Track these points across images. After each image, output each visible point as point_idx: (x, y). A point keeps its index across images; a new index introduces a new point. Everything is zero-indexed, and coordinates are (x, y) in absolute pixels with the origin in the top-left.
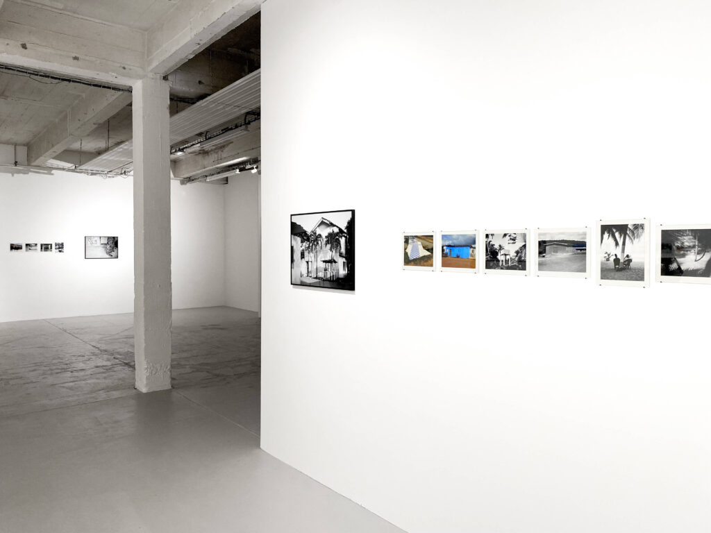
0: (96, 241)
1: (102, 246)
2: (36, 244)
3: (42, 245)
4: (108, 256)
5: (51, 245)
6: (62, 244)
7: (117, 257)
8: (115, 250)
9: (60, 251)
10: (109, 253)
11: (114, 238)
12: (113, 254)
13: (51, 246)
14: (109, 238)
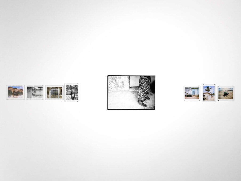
0: (123, 82)
1: (132, 90)
2: (41, 88)
3: (48, 89)
4: (140, 107)
5: (61, 88)
6: (76, 87)
7: (153, 108)
8: (150, 97)
9: (73, 98)
10: (141, 101)
11: (149, 77)
12: (148, 103)
13: (61, 91)
14: (141, 78)
